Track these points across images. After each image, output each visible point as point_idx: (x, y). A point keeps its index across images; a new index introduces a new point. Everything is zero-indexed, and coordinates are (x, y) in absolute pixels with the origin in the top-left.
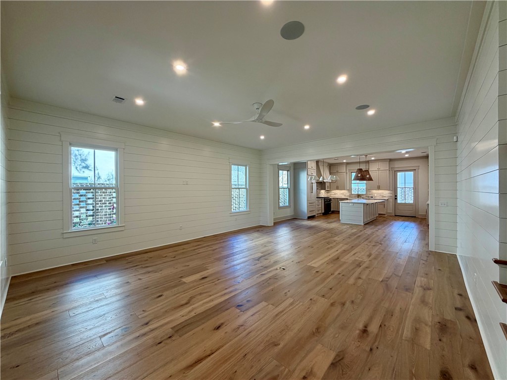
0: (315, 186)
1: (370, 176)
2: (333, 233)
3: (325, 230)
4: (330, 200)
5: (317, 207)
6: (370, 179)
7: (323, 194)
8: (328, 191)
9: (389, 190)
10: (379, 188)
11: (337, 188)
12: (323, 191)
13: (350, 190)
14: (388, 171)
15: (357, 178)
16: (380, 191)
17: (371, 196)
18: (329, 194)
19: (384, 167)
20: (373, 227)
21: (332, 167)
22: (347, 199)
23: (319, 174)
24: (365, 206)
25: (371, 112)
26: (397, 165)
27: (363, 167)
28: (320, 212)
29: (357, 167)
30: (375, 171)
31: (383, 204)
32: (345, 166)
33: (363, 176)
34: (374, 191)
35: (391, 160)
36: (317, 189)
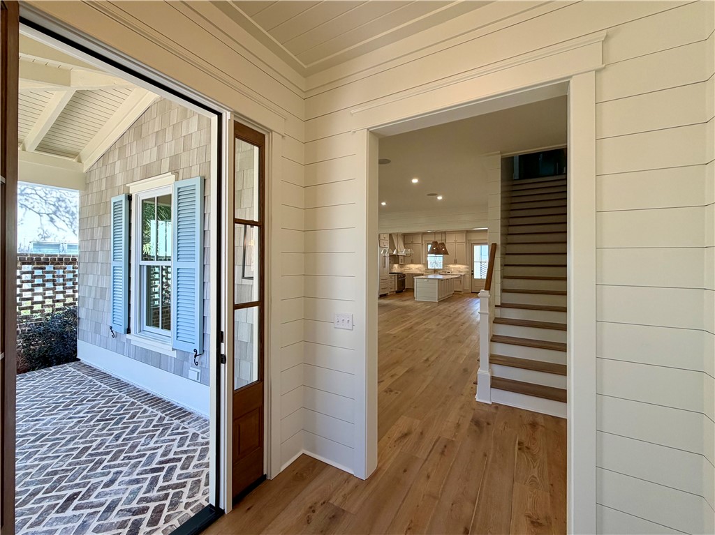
0: (387, 260)
1: (445, 249)
2: (406, 310)
3: (399, 307)
4: (404, 276)
5: (390, 284)
6: (446, 253)
7: (396, 268)
8: (402, 266)
9: (466, 264)
10: (455, 263)
11: (412, 262)
12: (396, 266)
13: (426, 264)
14: (465, 244)
15: (432, 252)
16: (457, 266)
17: (447, 271)
18: (403, 269)
19: (461, 239)
20: (446, 303)
21: (407, 238)
22: (423, 275)
23: (392, 246)
24: (440, 282)
25: (440, 198)
26: (474, 237)
27: (439, 239)
28: (393, 290)
29: (432, 239)
30: (452, 243)
31: (459, 279)
32: (420, 236)
33: (439, 249)
34: (451, 266)
35: (468, 232)
36: (390, 263)
